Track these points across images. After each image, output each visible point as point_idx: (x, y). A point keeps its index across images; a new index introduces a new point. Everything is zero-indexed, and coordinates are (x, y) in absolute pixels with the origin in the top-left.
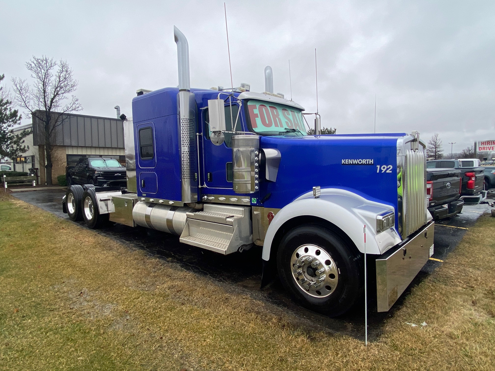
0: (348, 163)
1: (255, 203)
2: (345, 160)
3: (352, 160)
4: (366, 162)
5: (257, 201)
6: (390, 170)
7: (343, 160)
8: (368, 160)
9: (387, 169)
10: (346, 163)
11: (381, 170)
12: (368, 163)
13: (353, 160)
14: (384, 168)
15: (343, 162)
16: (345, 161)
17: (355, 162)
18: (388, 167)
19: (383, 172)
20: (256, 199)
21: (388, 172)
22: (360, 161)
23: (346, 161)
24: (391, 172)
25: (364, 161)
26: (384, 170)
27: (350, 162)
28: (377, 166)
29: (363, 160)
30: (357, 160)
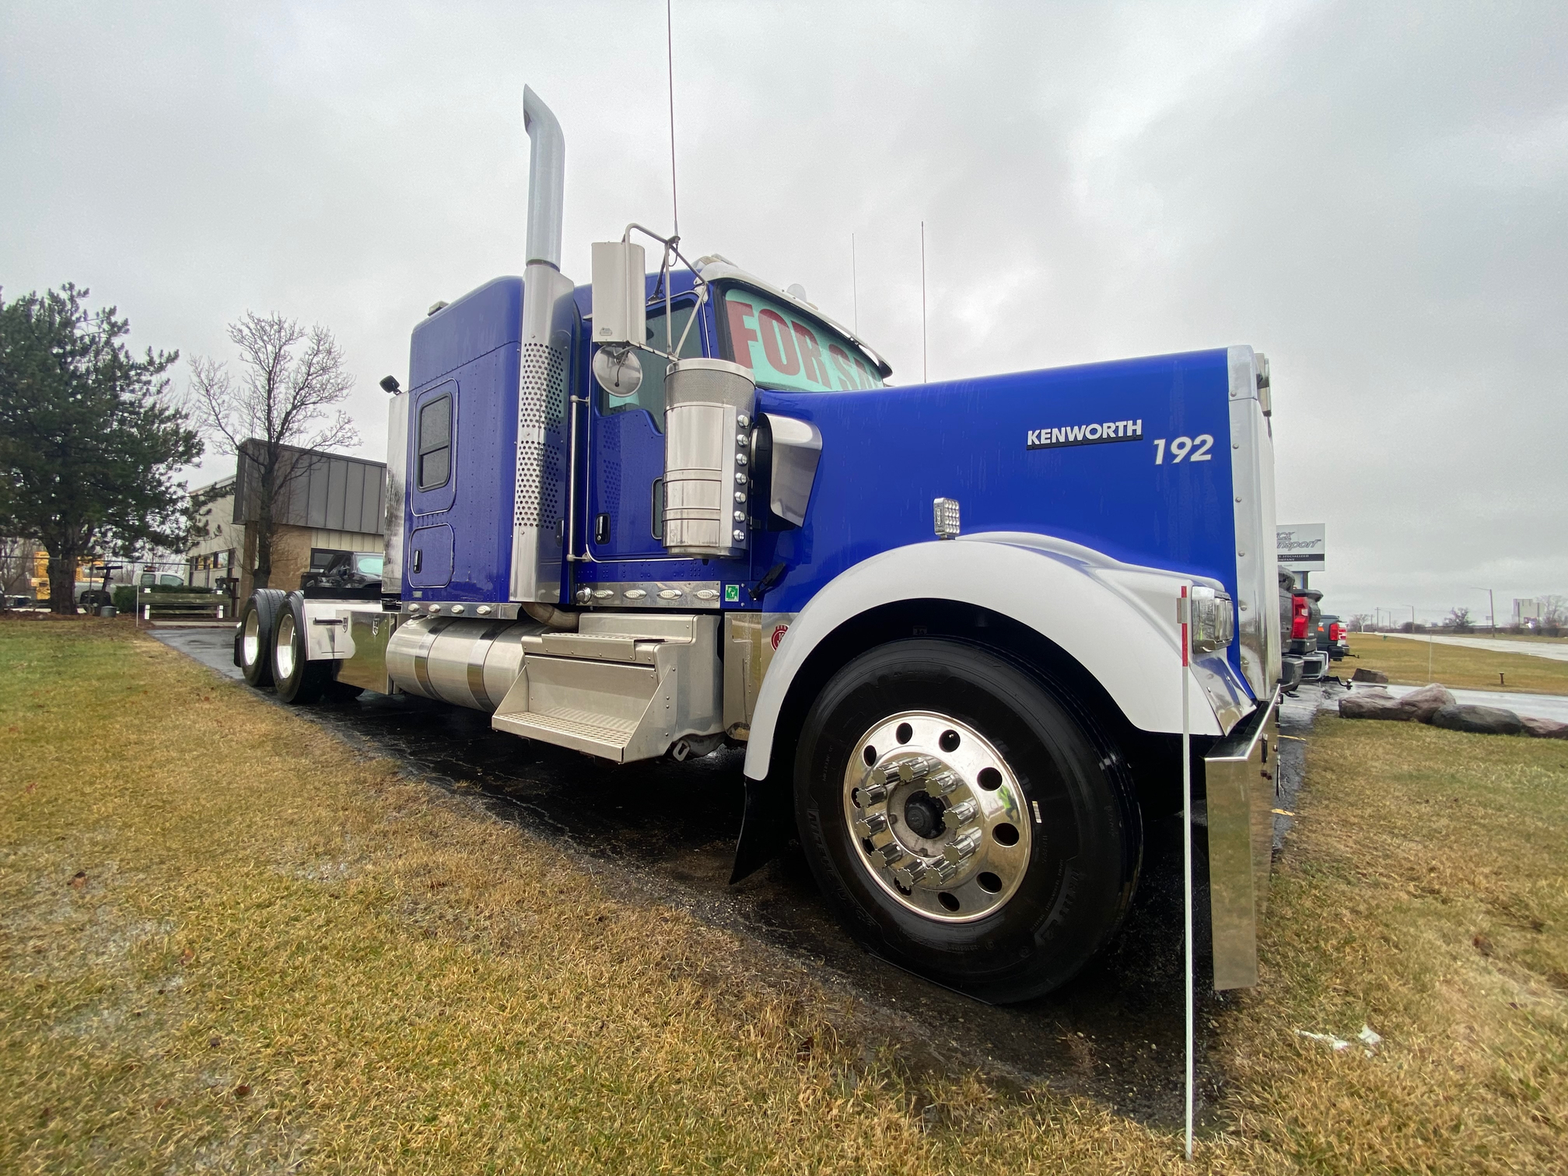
0: (1048, 441)
1: (736, 599)
2: (1037, 432)
3: (1063, 429)
4: (1116, 431)
5: (742, 594)
6: (1205, 453)
7: (1030, 433)
8: (1121, 424)
9: (1195, 449)
10: (1043, 441)
11: (1169, 455)
12: (1121, 434)
13: (1069, 429)
14: (1181, 446)
15: (1032, 438)
16: (1039, 437)
17: (1077, 433)
18: (1197, 441)
19: (1177, 460)
20: (737, 586)
21: (1195, 457)
22: (1093, 432)
23: (1043, 436)
24: (1208, 457)
25: (1106, 430)
26: (1182, 453)
27: (1059, 435)
28: (1156, 442)
29: (1105, 425)
30: (1084, 427)
